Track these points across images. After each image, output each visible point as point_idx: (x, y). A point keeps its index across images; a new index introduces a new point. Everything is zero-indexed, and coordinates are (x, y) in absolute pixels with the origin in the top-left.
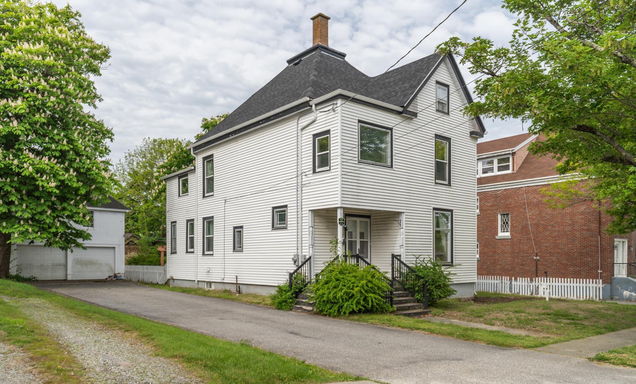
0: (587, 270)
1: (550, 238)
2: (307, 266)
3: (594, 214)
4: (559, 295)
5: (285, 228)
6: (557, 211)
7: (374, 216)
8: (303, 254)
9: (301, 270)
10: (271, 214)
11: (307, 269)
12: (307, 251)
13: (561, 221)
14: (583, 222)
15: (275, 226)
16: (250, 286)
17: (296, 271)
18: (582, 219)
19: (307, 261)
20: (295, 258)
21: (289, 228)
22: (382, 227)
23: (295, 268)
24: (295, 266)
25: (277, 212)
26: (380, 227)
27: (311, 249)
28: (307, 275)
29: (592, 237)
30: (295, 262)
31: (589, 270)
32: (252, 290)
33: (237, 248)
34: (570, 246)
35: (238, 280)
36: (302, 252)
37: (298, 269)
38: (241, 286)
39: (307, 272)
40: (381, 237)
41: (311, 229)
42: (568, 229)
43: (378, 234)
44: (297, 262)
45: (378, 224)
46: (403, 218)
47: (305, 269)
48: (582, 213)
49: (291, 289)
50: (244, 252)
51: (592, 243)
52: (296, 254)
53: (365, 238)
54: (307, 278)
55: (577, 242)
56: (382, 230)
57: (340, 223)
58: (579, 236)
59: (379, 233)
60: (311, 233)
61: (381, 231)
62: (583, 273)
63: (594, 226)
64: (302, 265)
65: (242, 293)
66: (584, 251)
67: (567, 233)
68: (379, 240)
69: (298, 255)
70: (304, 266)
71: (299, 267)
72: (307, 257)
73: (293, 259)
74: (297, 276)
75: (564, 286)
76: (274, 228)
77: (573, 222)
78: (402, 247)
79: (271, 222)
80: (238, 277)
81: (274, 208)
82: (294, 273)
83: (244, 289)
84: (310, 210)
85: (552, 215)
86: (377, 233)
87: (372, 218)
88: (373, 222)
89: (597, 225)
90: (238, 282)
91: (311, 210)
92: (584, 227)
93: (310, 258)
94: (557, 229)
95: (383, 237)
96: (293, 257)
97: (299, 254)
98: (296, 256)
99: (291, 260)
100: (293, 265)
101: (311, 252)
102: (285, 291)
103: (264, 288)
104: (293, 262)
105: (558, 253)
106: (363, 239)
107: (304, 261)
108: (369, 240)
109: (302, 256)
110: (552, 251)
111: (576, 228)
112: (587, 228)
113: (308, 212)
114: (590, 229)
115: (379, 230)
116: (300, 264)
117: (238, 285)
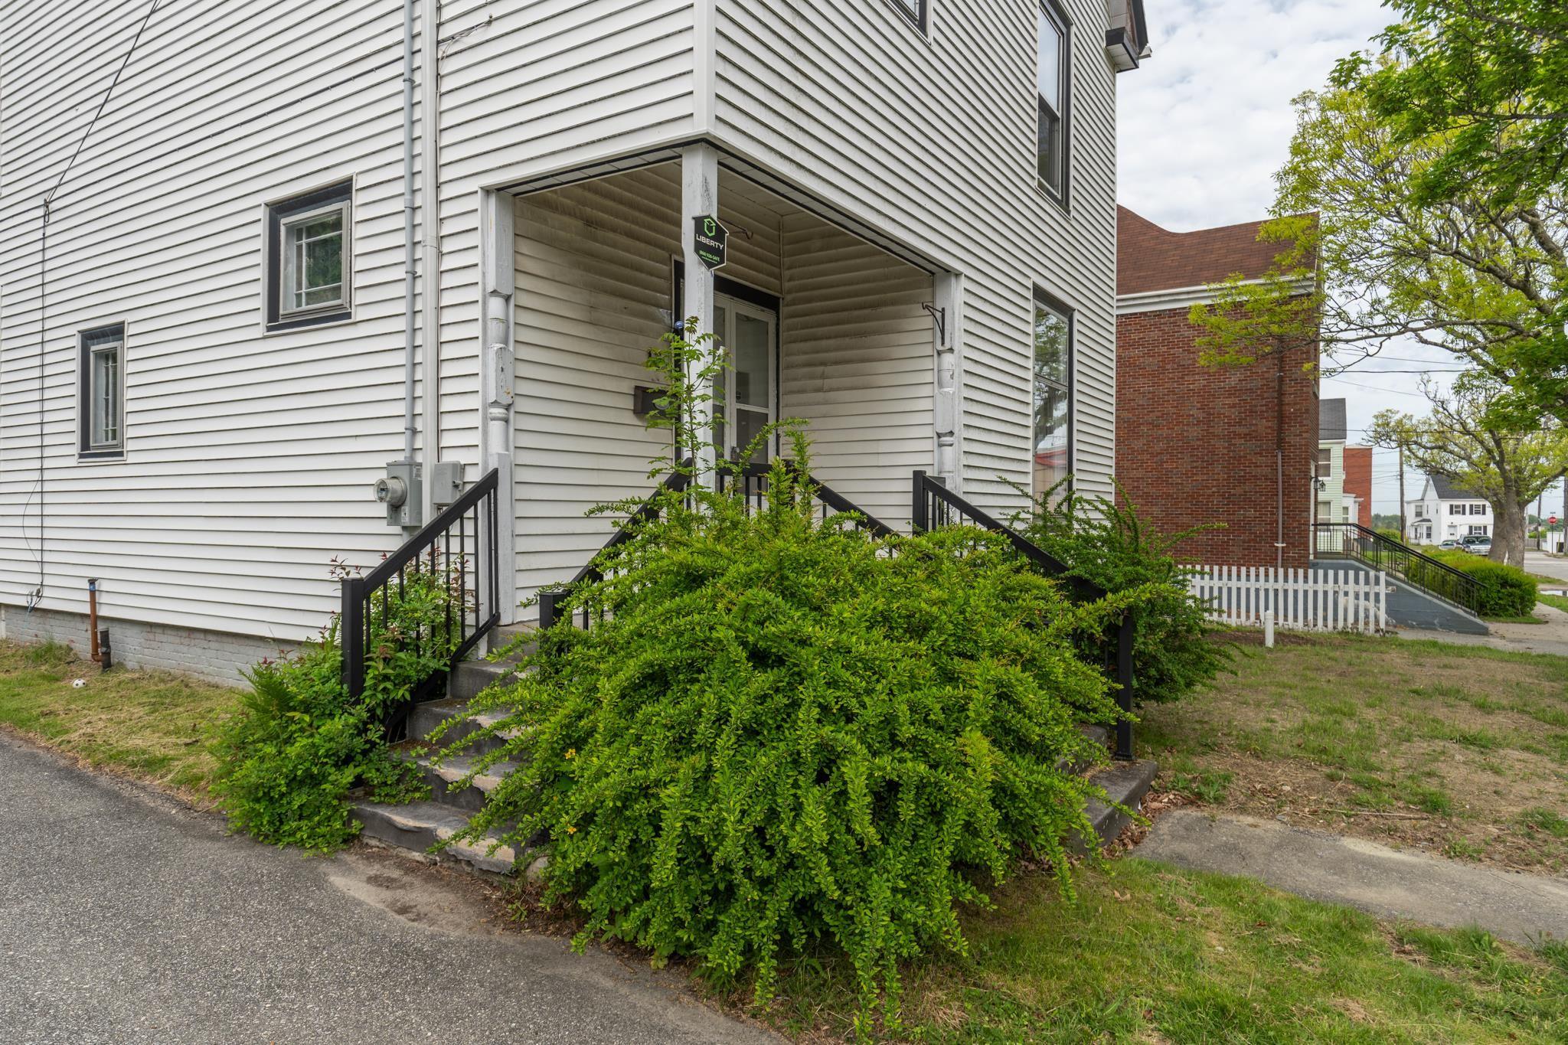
0: (1244, 542)
1: (1146, 457)
2: (469, 530)
3: (1266, 395)
4: (1248, 617)
5: (342, 316)
6: (1166, 385)
7: (794, 303)
8: (448, 457)
9: (432, 554)
10: (262, 243)
11: (469, 548)
12: (474, 438)
13: (1174, 410)
14: (1234, 413)
15: (288, 306)
16: (160, 636)
17: (395, 563)
18: (1234, 406)
19: (469, 500)
20: (395, 486)
21: (359, 314)
22: (838, 349)
23: (395, 545)
24: (397, 529)
25: (296, 231)
26: (827, 350)
27: (496, 428)
28: (470, 584)
29: (1260, 454)
30: (395, 507)
31: (1249, 542)
32: (171, 657)
33: (98, 440)
34: (1199, 478)
35: (102, 598)
36: (440, 449)
37: (410, 551)
38: (116, 633)
39: (470, 567)
40: (832, 395)
41: (496, 306)
42: (1194, 432)
43: (818, 382)
44: (406, 509)
45: (816, 338)
46: (956, 298)
47: (455, 546)
48: (1232, 392)
49: (357, 688)
50: (131, 458)
51: (1259, 470)
52: (400, 457)
53: (752, 399)
54: (470, 601)
55: (1218, 468)
56: (836, 363)
57: (699, 247)
58: (1225, 451)
59: (823, 376)
60: (495, 330)
61: (829, 369)
62: (1235, 549)
63: (1264, 425)
64: (441, 524)
65: (121, 666)
66: (1238, 491)
67: (1192, 443)
68: (824, 409)
69: (413, 466)
70: (454, 529)
71: (423, 538)
72: (474, 476)
73: (382, 488)
74: (402, 594)
75: (1267, 591)
76: (277, 321)
77: (1209, 414)
78: (947, 439)
79: (261, 288)
80: (104, 586)
81: (279, 209)
82: (380, 577)
83: (129, 648)
84: (487, 191)
85: (1150, 396)
86: (812, 377)
87: (784, 310)
88: (789, 329)
89: (1274, 424)
90: (103, 612)
91: (500, 190)
92: (1238, 429)
93: (490, 483)
94: (1165, 432)
95: (847, 395)
96: (383, 475)
97: (419, 458)
98: (404, 473)
99: (371, 494)
100: (383, 527)
101: (496, 445)
102: (307, 707)
103: (231, 646)
104: (382, 510)
105: (1169, 495)
106: (747, 403)
107: (450, 498)
108: (771, 413)
109: (439, 469)
110: (1152, 491)
111: (1218, 431)
112: (1246, 431)
113: (475, 202)
114: (1254, 434)
115: (823, 364)
116: (428, 517)
117: (101, 627)
